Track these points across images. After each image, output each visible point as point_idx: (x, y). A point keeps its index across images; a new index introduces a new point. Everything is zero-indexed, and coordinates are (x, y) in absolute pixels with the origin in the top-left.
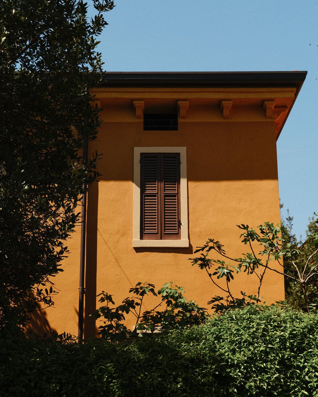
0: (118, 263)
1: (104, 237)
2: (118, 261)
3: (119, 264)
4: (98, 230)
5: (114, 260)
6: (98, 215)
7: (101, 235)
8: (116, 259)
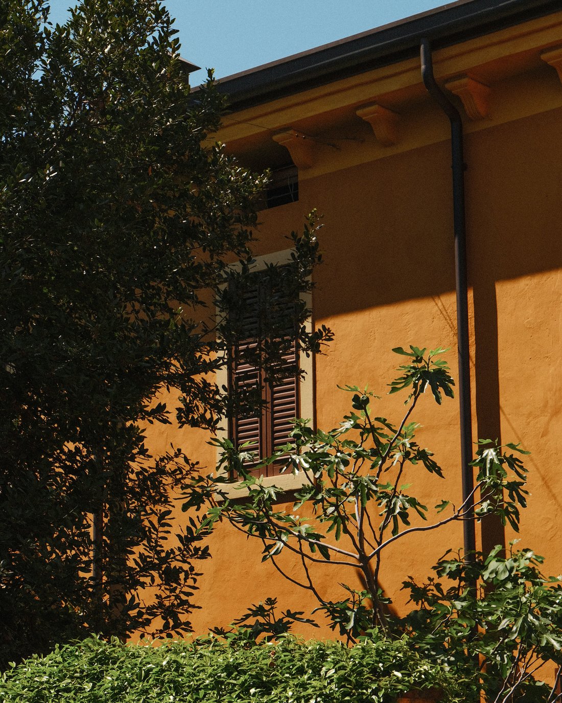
0: (548, 487)
1: (514, 425)
2: (549, 484)
3: (550, 491)
4: (503, 411)
5: (540, 483)
6: (499, 372)
7: (508, 420)
8: (543, 479)
